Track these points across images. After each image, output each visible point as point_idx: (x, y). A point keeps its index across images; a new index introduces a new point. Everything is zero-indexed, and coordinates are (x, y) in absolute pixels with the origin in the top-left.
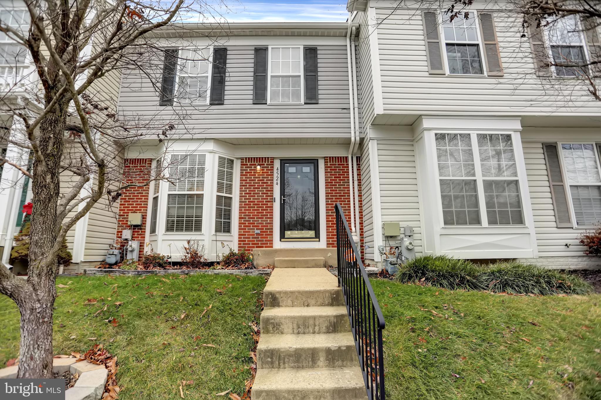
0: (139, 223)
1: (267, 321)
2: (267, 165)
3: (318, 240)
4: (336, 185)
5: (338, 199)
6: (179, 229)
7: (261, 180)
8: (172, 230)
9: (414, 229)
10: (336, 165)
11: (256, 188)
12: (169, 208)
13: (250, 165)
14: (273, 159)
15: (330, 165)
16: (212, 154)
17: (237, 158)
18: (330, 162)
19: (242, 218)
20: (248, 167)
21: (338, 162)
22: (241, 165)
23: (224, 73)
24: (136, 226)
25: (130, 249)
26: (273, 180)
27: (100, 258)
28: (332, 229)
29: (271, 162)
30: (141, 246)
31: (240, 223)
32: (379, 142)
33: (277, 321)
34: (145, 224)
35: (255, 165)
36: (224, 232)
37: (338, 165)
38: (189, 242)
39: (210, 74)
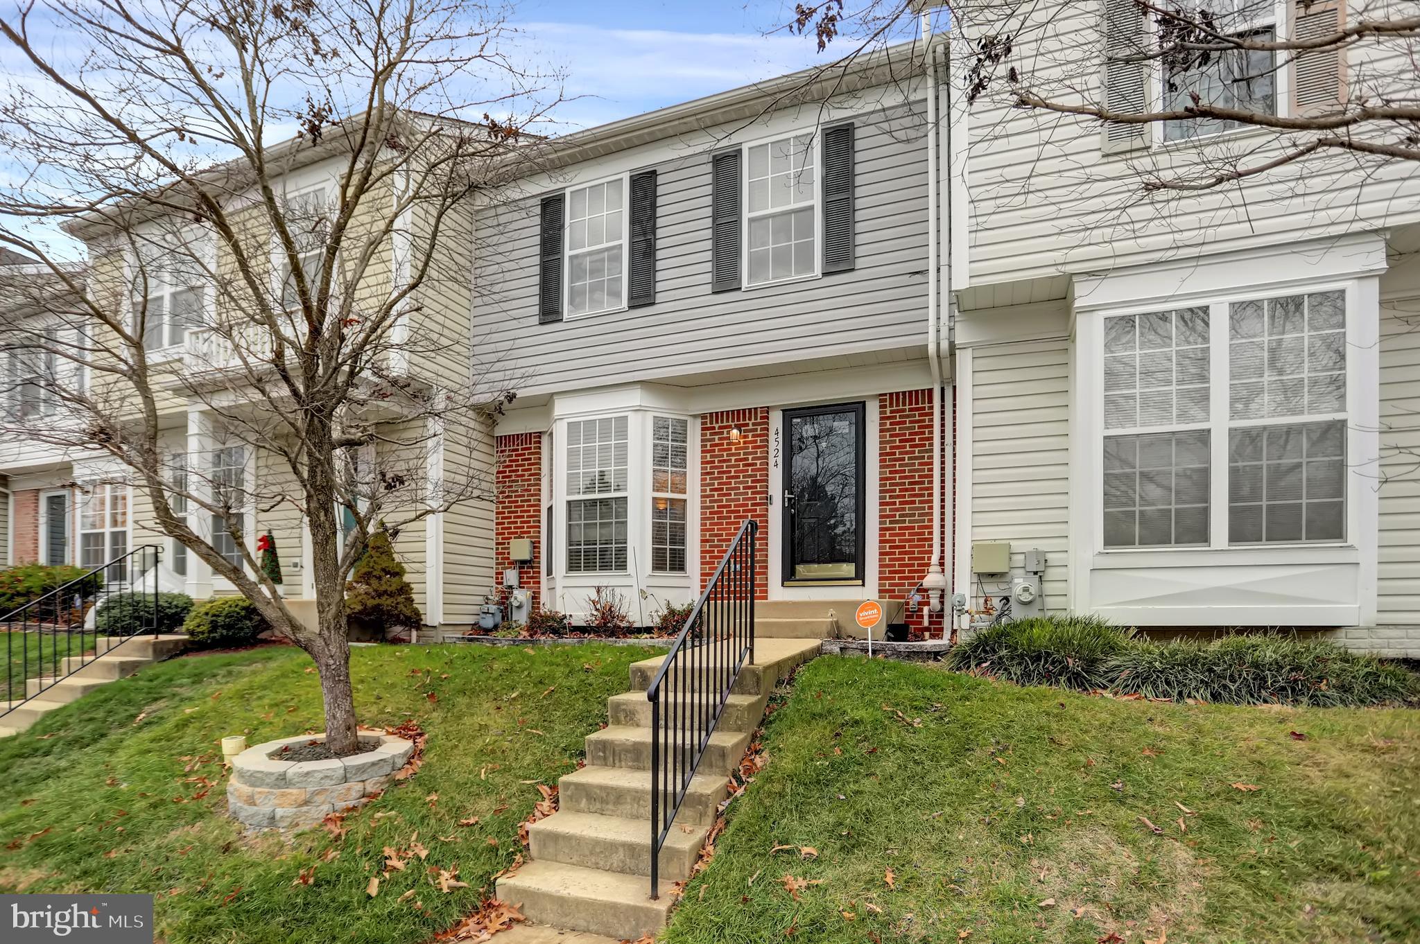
0: (527, 557)
1: (617, 706)
2: (754, 424)
3: (860, 582)
4: (903, 459)
5: (906, 490)
6: (590, 567)
7: (741, 460)
8: (578, 568)
9: (1049, 556)
10: (904, 410)
11: (732, 477)
12: (570, 527)
13: (720, 428)
14: (767, 410)
15: (892, 412)
16: (640, 414)
17: (695, 416)
18: (891, 405)
19: (707, 541)
20: (716, 434)
21: (911, 404)
22: (703, 429)
23: (654, 229)
24: (523, 562)
25: (515, 604)
26: (767, 458)
27: (471, 620)
28: (890, 560)
29: (762, 418)
30: (535, 597)
31: (702, 552)
32: (978, 354)
33: (631, 707)
34: (538, 557)
35: (730, 427)
36: (672, 569)
37: (911, 410)
38: (598, 590)
39: (625, 241)
